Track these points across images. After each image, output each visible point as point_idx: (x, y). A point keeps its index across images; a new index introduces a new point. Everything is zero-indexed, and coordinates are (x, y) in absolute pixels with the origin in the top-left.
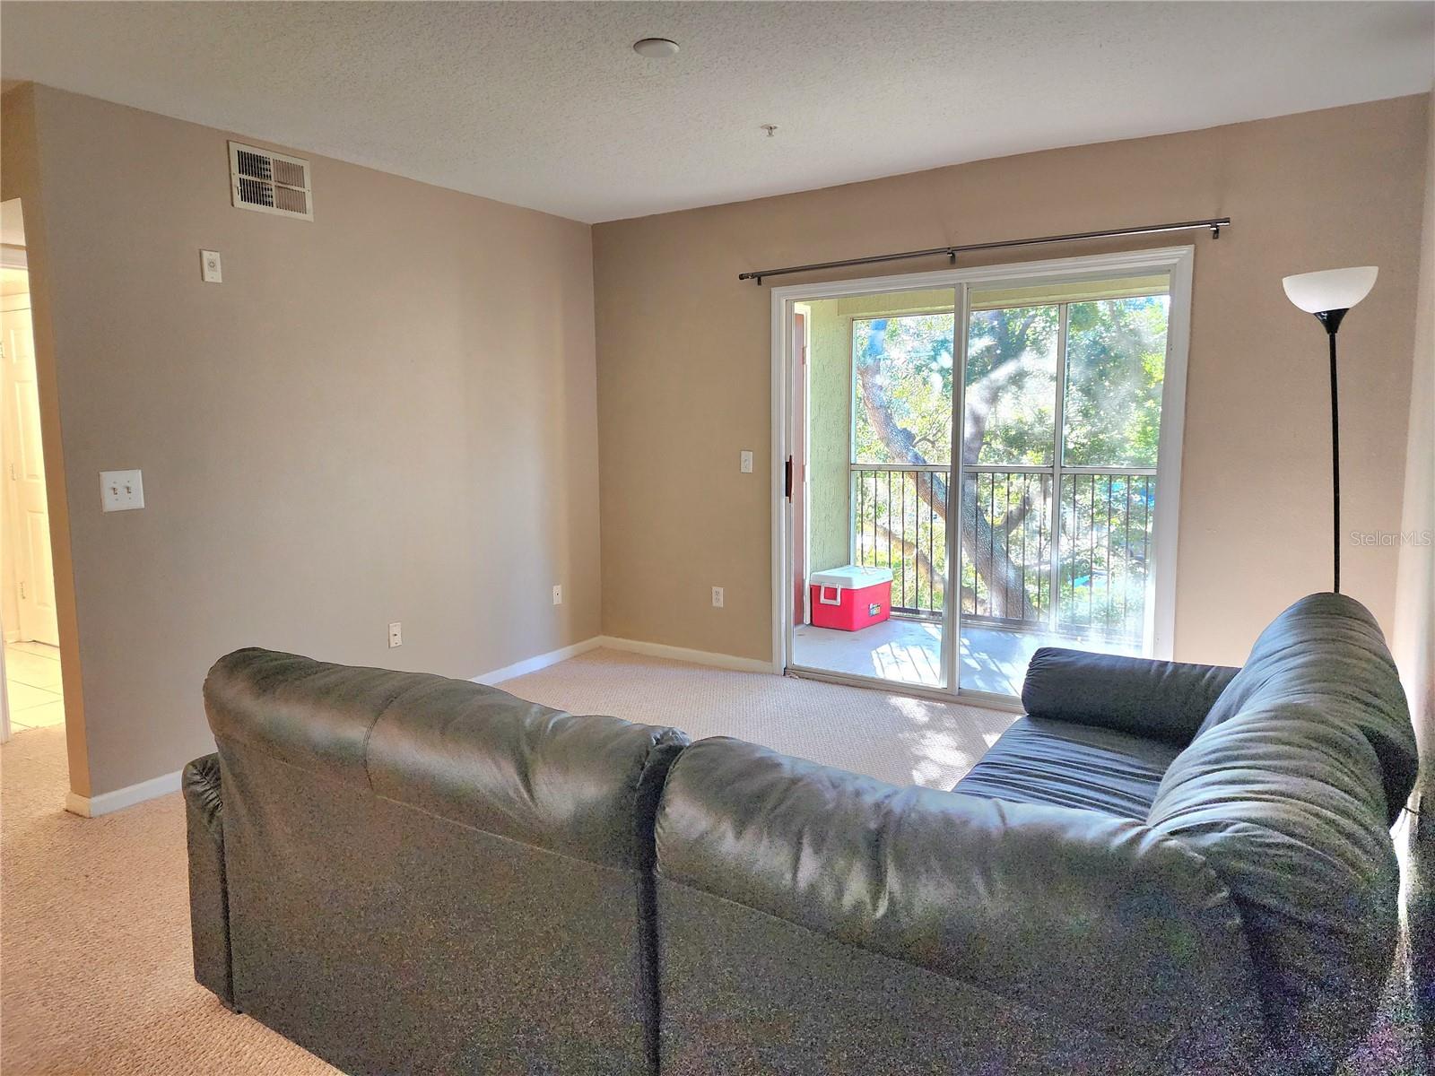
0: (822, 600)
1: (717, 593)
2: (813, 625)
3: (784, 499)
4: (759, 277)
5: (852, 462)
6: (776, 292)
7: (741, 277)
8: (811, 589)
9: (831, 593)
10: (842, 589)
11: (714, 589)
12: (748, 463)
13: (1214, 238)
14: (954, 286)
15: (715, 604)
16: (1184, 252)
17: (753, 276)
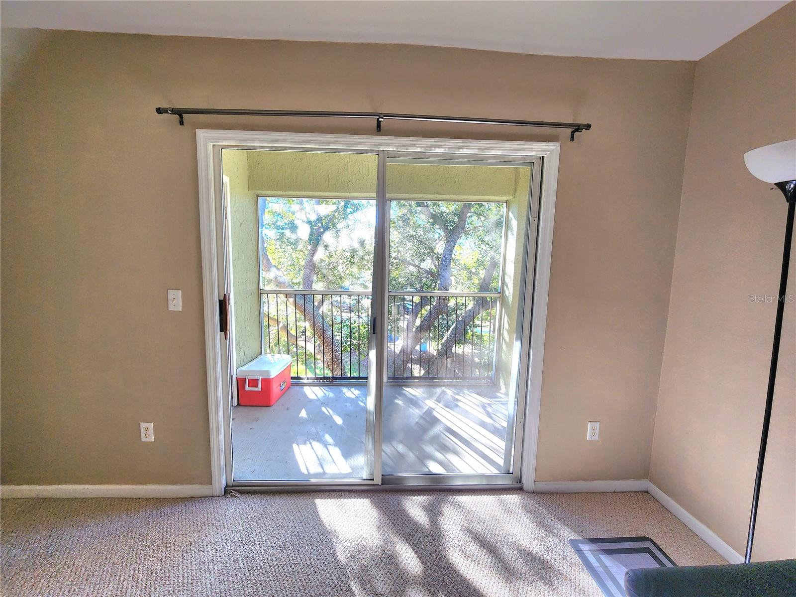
0: (247, 388)
1: (146, 429)
2: (240, 405)
3: (219, 335)
4: (180, 113)
5: (261, 289)
6: (201, 134)
7: (159, 111)
8: (237, 380)
9: (254, 383)
10: (261, 379)
11: (143, 425)
12: (176, 301)
13: (571, 141)
14: (377, 153)
15: (144, 439)
16: (554, 147)
17: (174, 111)
